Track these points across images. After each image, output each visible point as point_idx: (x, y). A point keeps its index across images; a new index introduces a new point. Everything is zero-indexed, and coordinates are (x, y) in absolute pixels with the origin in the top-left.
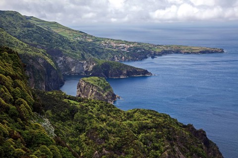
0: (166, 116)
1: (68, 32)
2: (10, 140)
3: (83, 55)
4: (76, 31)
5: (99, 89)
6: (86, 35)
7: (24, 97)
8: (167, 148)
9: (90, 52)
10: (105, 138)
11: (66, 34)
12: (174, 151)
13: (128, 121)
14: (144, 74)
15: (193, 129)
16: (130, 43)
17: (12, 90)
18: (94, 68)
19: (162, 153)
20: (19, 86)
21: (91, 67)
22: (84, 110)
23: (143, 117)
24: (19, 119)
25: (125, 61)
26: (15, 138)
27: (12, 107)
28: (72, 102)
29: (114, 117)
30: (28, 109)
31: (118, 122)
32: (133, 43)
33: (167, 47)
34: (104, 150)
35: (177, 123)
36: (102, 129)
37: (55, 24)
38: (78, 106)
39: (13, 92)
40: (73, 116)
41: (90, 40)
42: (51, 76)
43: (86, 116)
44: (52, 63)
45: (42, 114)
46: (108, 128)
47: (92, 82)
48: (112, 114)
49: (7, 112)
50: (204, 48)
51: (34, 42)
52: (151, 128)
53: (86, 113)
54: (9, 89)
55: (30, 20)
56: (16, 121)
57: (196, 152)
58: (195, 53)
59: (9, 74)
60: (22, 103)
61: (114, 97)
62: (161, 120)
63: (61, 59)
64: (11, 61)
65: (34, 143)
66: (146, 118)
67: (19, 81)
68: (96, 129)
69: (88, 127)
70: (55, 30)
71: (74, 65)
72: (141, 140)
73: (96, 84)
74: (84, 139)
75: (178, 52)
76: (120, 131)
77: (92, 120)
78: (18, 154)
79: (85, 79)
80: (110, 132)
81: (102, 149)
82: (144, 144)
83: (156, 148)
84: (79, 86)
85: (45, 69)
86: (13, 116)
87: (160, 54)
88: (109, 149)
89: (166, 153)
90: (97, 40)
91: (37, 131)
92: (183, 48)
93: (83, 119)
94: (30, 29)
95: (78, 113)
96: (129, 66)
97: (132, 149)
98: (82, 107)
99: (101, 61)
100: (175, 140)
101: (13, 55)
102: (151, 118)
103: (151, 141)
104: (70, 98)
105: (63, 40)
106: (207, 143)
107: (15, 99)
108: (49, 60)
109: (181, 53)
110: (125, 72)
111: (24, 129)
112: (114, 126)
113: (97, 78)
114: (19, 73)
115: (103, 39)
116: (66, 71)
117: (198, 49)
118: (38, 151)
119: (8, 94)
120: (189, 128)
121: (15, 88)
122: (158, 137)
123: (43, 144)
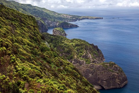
0: (84, 41)
1: (49, 11)
2: (36, 49)
3: (54, 20)
4: (52, 11)
5: (61, 32)
6: (55, 12)
7: (38, 34)
8: (85, 52)
9: (57, 19)
10: (64, 49)
11: (48, 12)
12: (87, 53)
13: (71, 43)
14: (76, 26)
15: (94, 45)
16: (71, 15)
17: (34, 31)
18: (58, 25)
19: (83, 54)
20: (36, 30)
21: (57, 24)
22: (56, 39)
23: (77, 41)
24: (38, 42)
25: (69, 22)
26: (38, 48)
27: (35, 37)
28: (52, 36)
29: (67, 42)
30: (40, 38)
31: (68, 44)
32: (72, 15)
33: (84, 17)
34: (63, 53)
35: (88, 44)
36: (62, 46)
37: (44, 9)
38: (54, 38)
39: (34, 32)
40: (52, 41)
41: (57, 14)
42: (43, 27)
43: (57, 41)
44: (43, 23)
45: (45, 40)
46: (65, 46)
47: (58, 30)
48: (66, 41)
49: (33, 39)
50: (96, 17)
51: (37, 15)
52: (79, 45)
53: (57, 40)
54: (33, 31)
55: (35, 8)
56: (37, 42)
57: (94, 53)
58: (93, 19)
59: (33, 26)
60: (38, 36)
61: (66, 35)
62: (83, 43)
63: (47, 21)
64: (32, 21)
65: (44, 50)
66: (78, 42)
67: (36, 28)
68: (60, 46)
69: (58, 45)
70: (44, 11)
71: (51, 23)
72: (76, 50)
73: (59, 30)
74: (56, 49)
75: (88, 19)
76: (69, 47)
77: (59, 43)
78: (39, 54)
79: (55, 28)
80: (65, 47)
81: (62, 53)
82: (77, 51)
83: (81, 52)
84: (53, 31)
85: (41, 25)
86: (35, 40)
87: (82, 19)
88: (65, 53)
89: (84, 54)
90: (59, 14)
91: (44, 46)
92: (89, 17)
93: (56, 42)
94: (35, 10)
95: (54, 40)
96: (71, 24)
97: (73, 53)
98: (55, 38)
99: (61, 22)
100: (88, 49)
101: (33, 18)
102: (79, 42)
103: (80, 50)
104: (51, 35)
105: (47, 15)
106: (98, 50)
107: (35, 34)
108: (42, 22)
109: (89, 19)
110: (69, 26)
111: (40, 45)
112: (67, 45)
113: (60, 28)
114: (36, 25)
115: (61, 14)
116: (48, 26)
117: (95, 17)
118: (45, 53)
119: (32, 32)
120: (92, 45)
121: (35, 30)
122: (82, 48)
123: (47, 51)
